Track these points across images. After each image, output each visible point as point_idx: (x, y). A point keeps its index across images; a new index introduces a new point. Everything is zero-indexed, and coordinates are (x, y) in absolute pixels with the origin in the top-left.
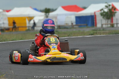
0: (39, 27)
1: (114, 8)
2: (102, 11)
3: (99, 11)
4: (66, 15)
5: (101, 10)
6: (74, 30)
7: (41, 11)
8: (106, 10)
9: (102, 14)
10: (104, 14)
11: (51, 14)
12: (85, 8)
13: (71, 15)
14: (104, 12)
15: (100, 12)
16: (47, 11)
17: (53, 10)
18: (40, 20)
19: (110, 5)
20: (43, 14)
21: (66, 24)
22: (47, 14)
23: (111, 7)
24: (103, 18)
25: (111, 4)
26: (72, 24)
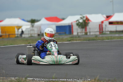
0: (26, 34)
1: (88, 19)
2: (78, 22)
3: (75, 22)
4: (48, 25)
5: (77, 21)
7: (28, 21)
8: (81, 21)
9: (77, 24)
10: (79, 24)
11: (36, 24)
12: (63, 19)
13: (52, 24)
14: (79, 22)
15: (76, 22)
16: (33, 21)
17: (38, 21)
18: (27, 29)
19: (84, 17)
20: (29, 24)
22: (33, 24)
23: (85, 19)
24: (79, 27)
25: (85, 16)
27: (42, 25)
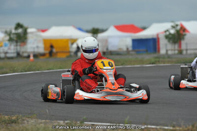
1: (183, 29)
2: (168, 33)
3: (162, 33)
4: (119, 37)
5: (165, 32)
6: (130, 57)
7: (87, 32)
8: (172, 31)
9: (167, 37)
10: (170, 36)
12: (144, 29)
13: (126, 37)
14: (170, 34)
15: (165, 34)
16: (95, 31)
17: (103, 31)
19: (177, 25)
20: (90, 35)
21: (120, 49)
23: (179, 28)
24: (169, 41)
25: (178, 23)
26: (128, 49)
27: (109, 37)
